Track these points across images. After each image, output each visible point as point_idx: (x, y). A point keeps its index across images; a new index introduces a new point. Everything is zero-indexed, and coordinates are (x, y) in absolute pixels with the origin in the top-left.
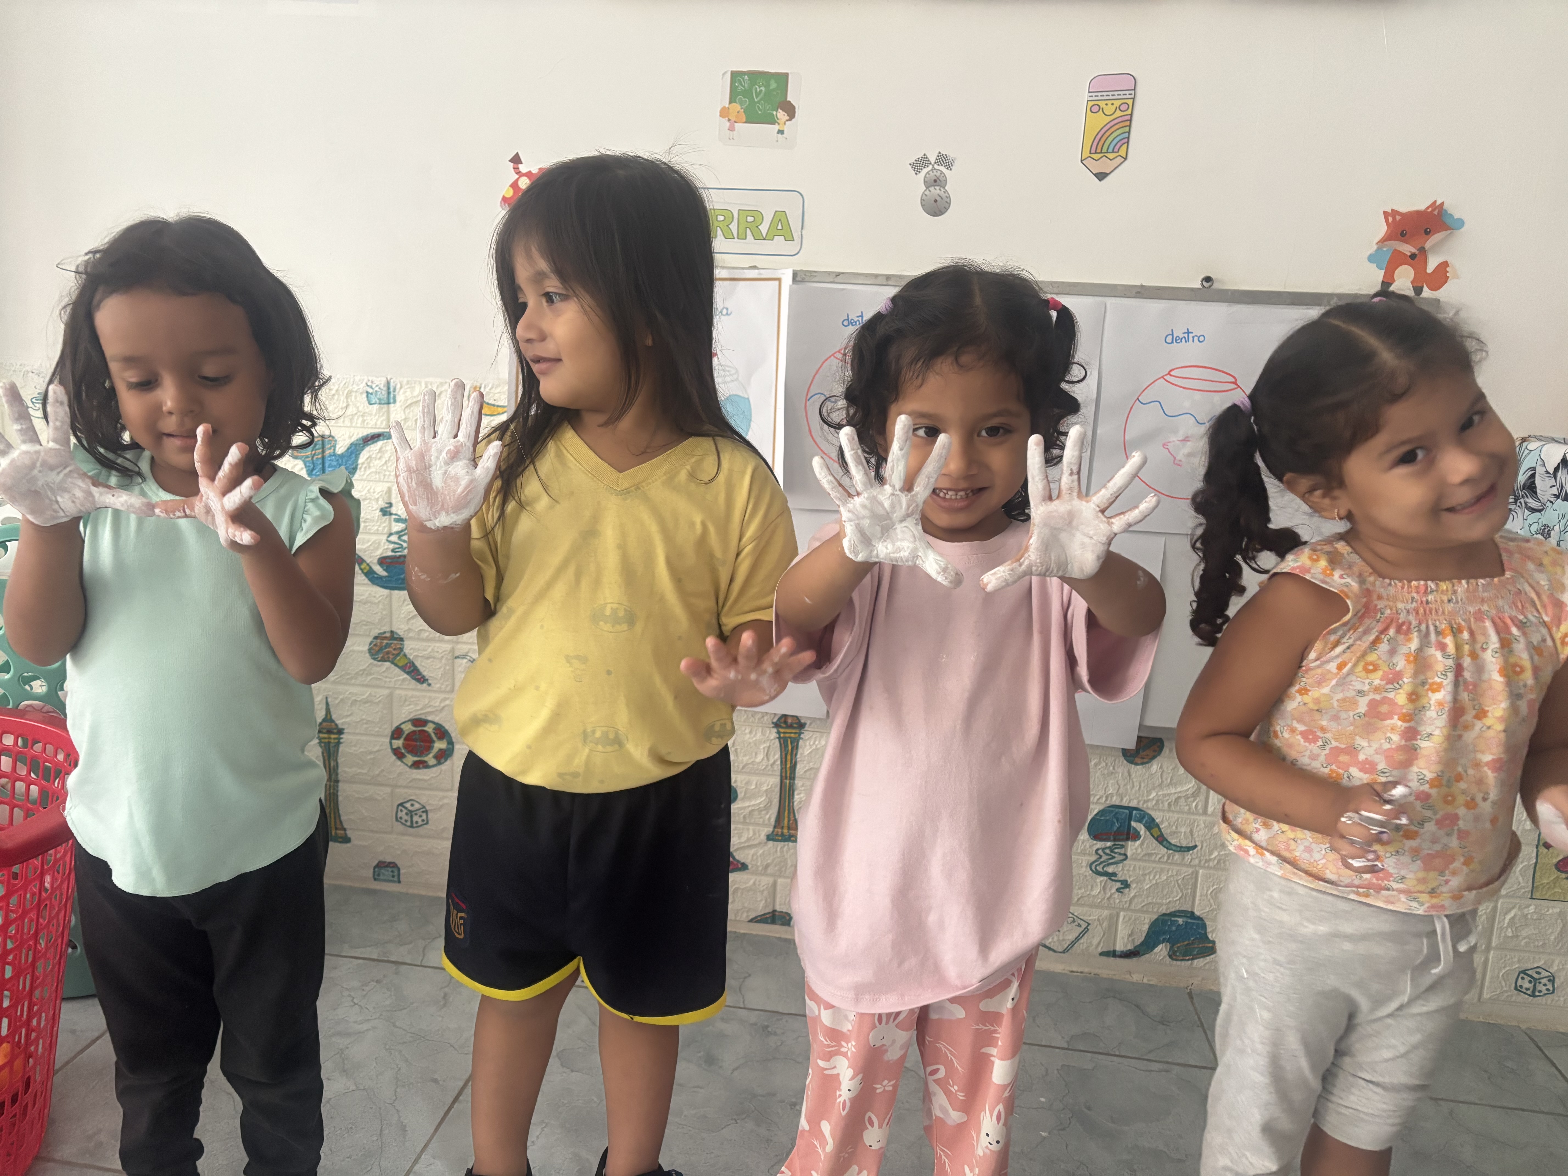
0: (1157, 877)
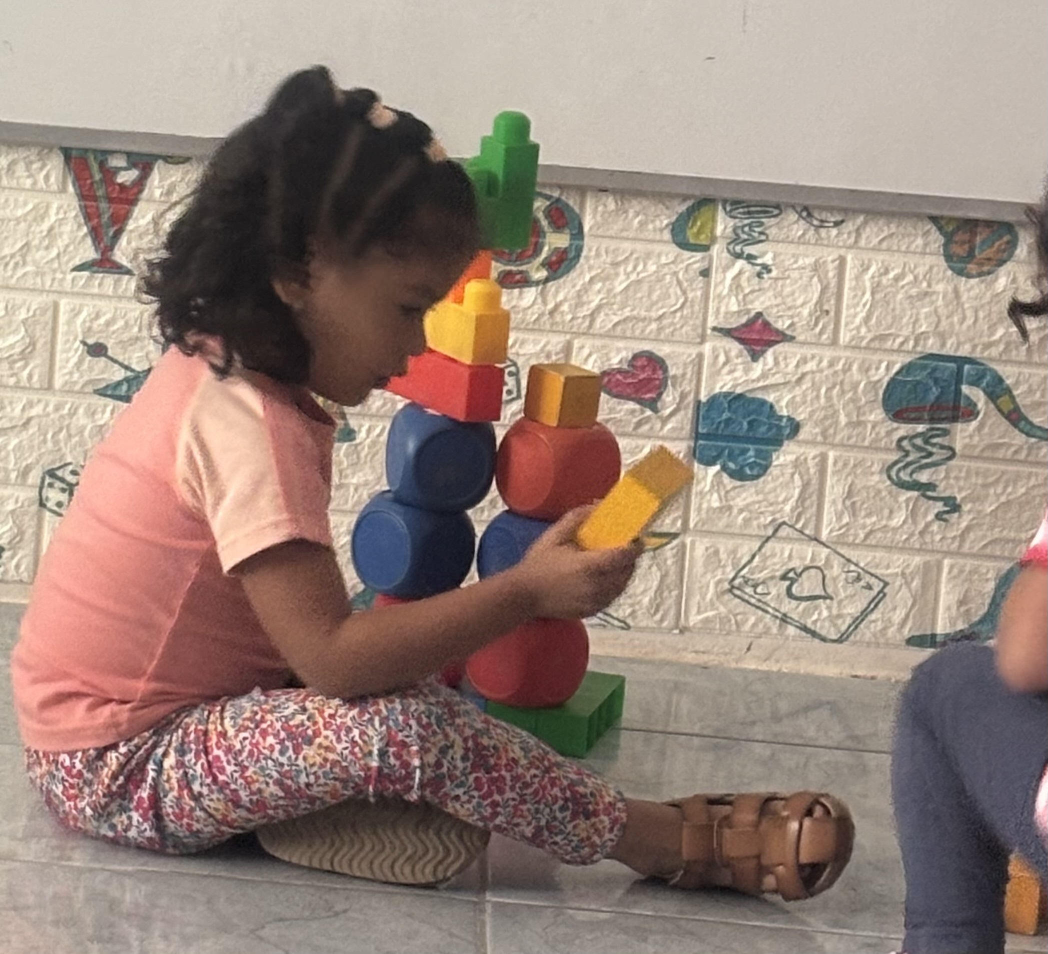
0: (1010, 489)
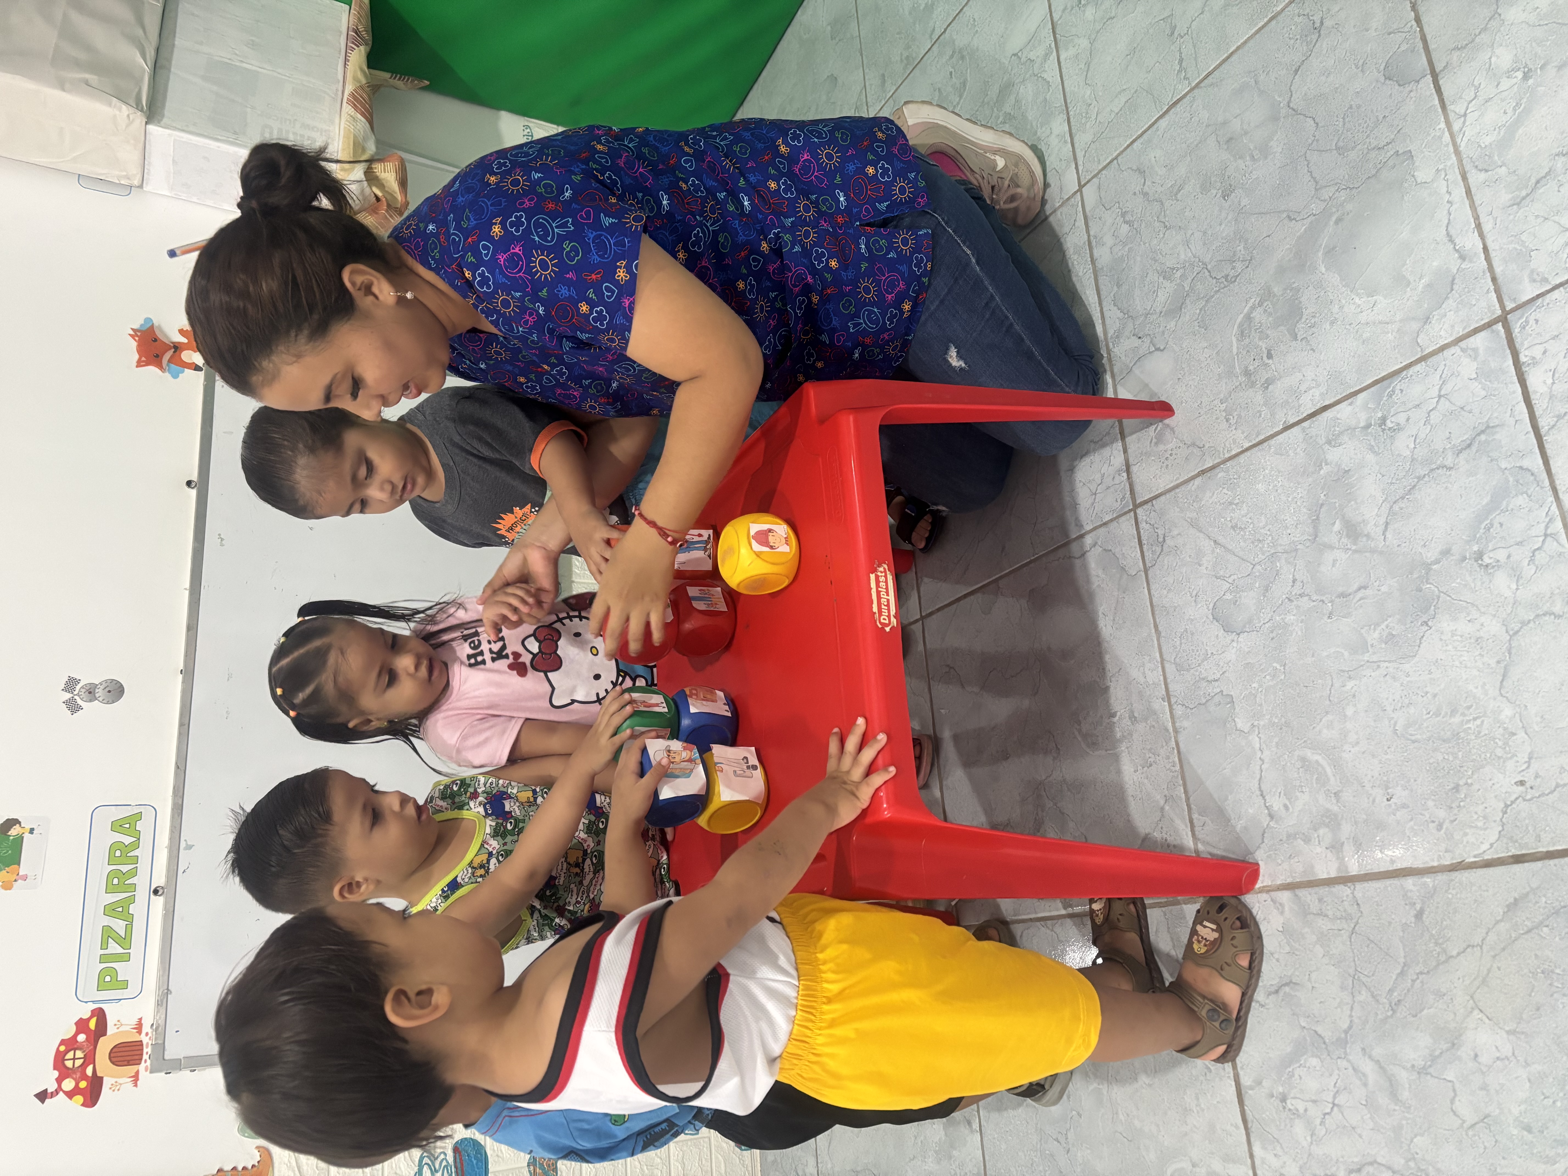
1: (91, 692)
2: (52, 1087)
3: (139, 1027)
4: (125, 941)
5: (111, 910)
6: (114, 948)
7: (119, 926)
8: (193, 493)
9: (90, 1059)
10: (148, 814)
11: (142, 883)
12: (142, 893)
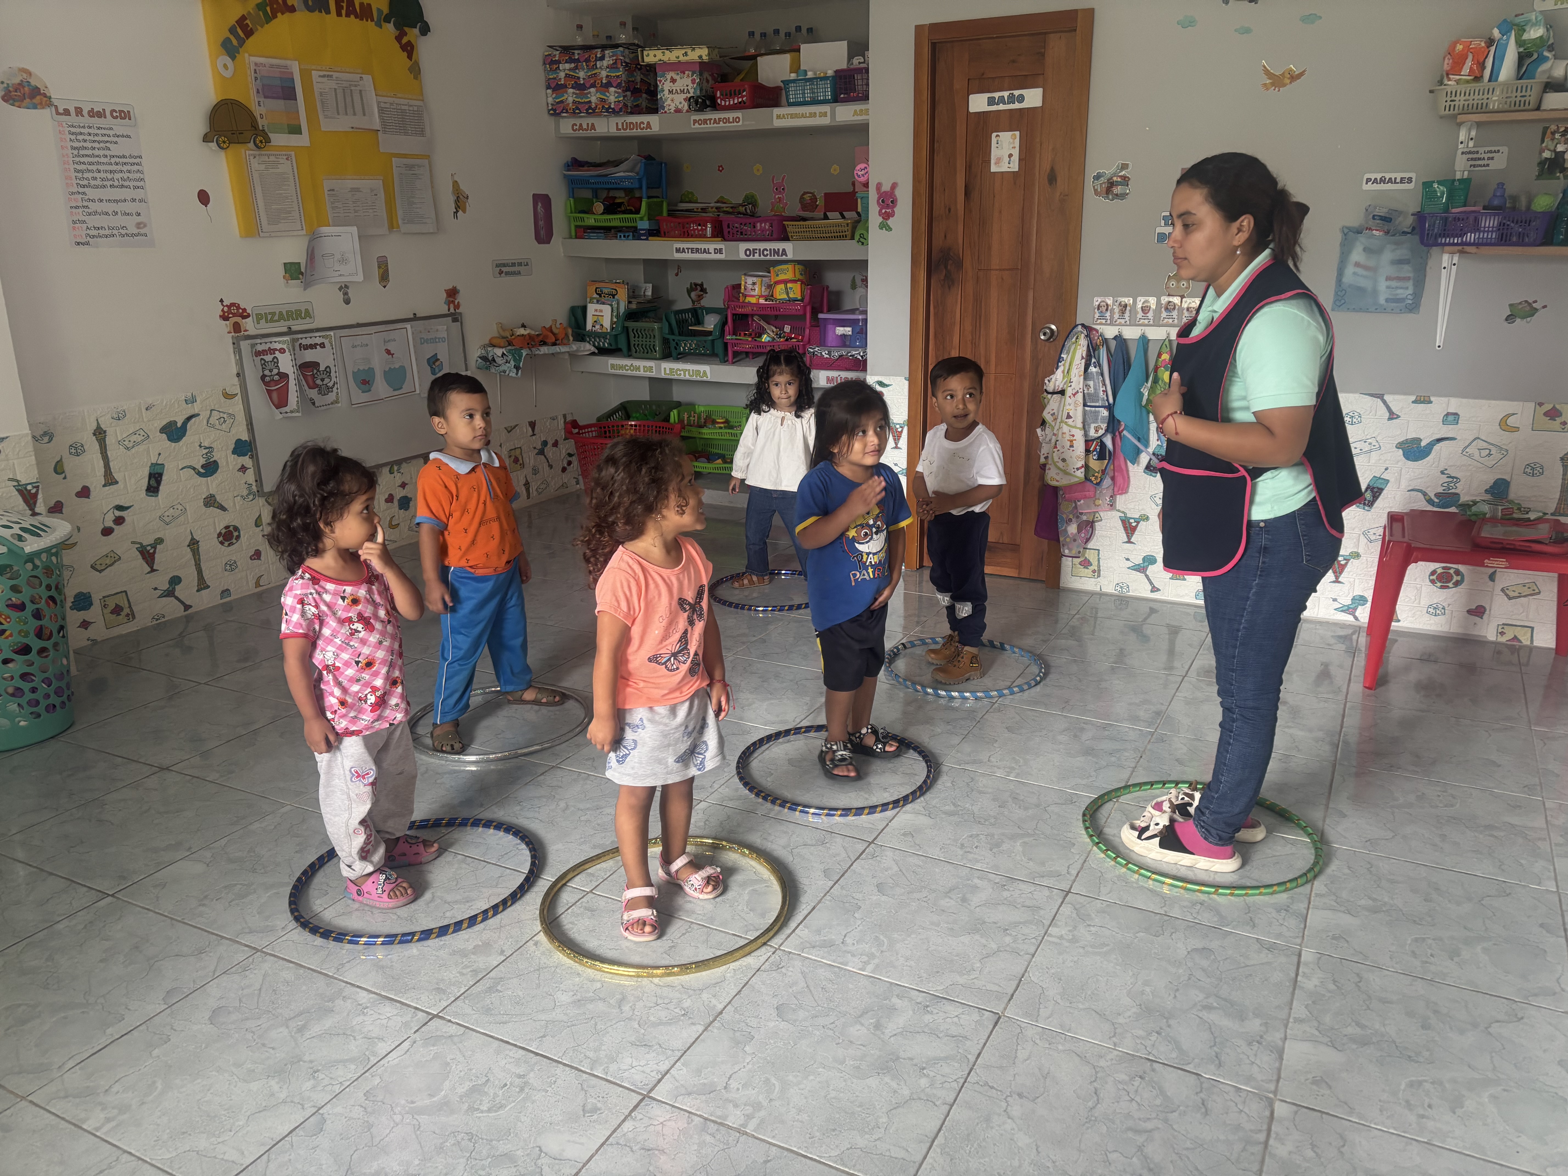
1: (346, 294)
2: (225, 304)
3: (246, 331)
4: (272, 321)
5: (281, 313)
6: (269, 317)
7: (276, 318)
8: (412, 316)
9: (235, 315)
10: (311, 321)
11: (290, 323)
12: (287, 323)
